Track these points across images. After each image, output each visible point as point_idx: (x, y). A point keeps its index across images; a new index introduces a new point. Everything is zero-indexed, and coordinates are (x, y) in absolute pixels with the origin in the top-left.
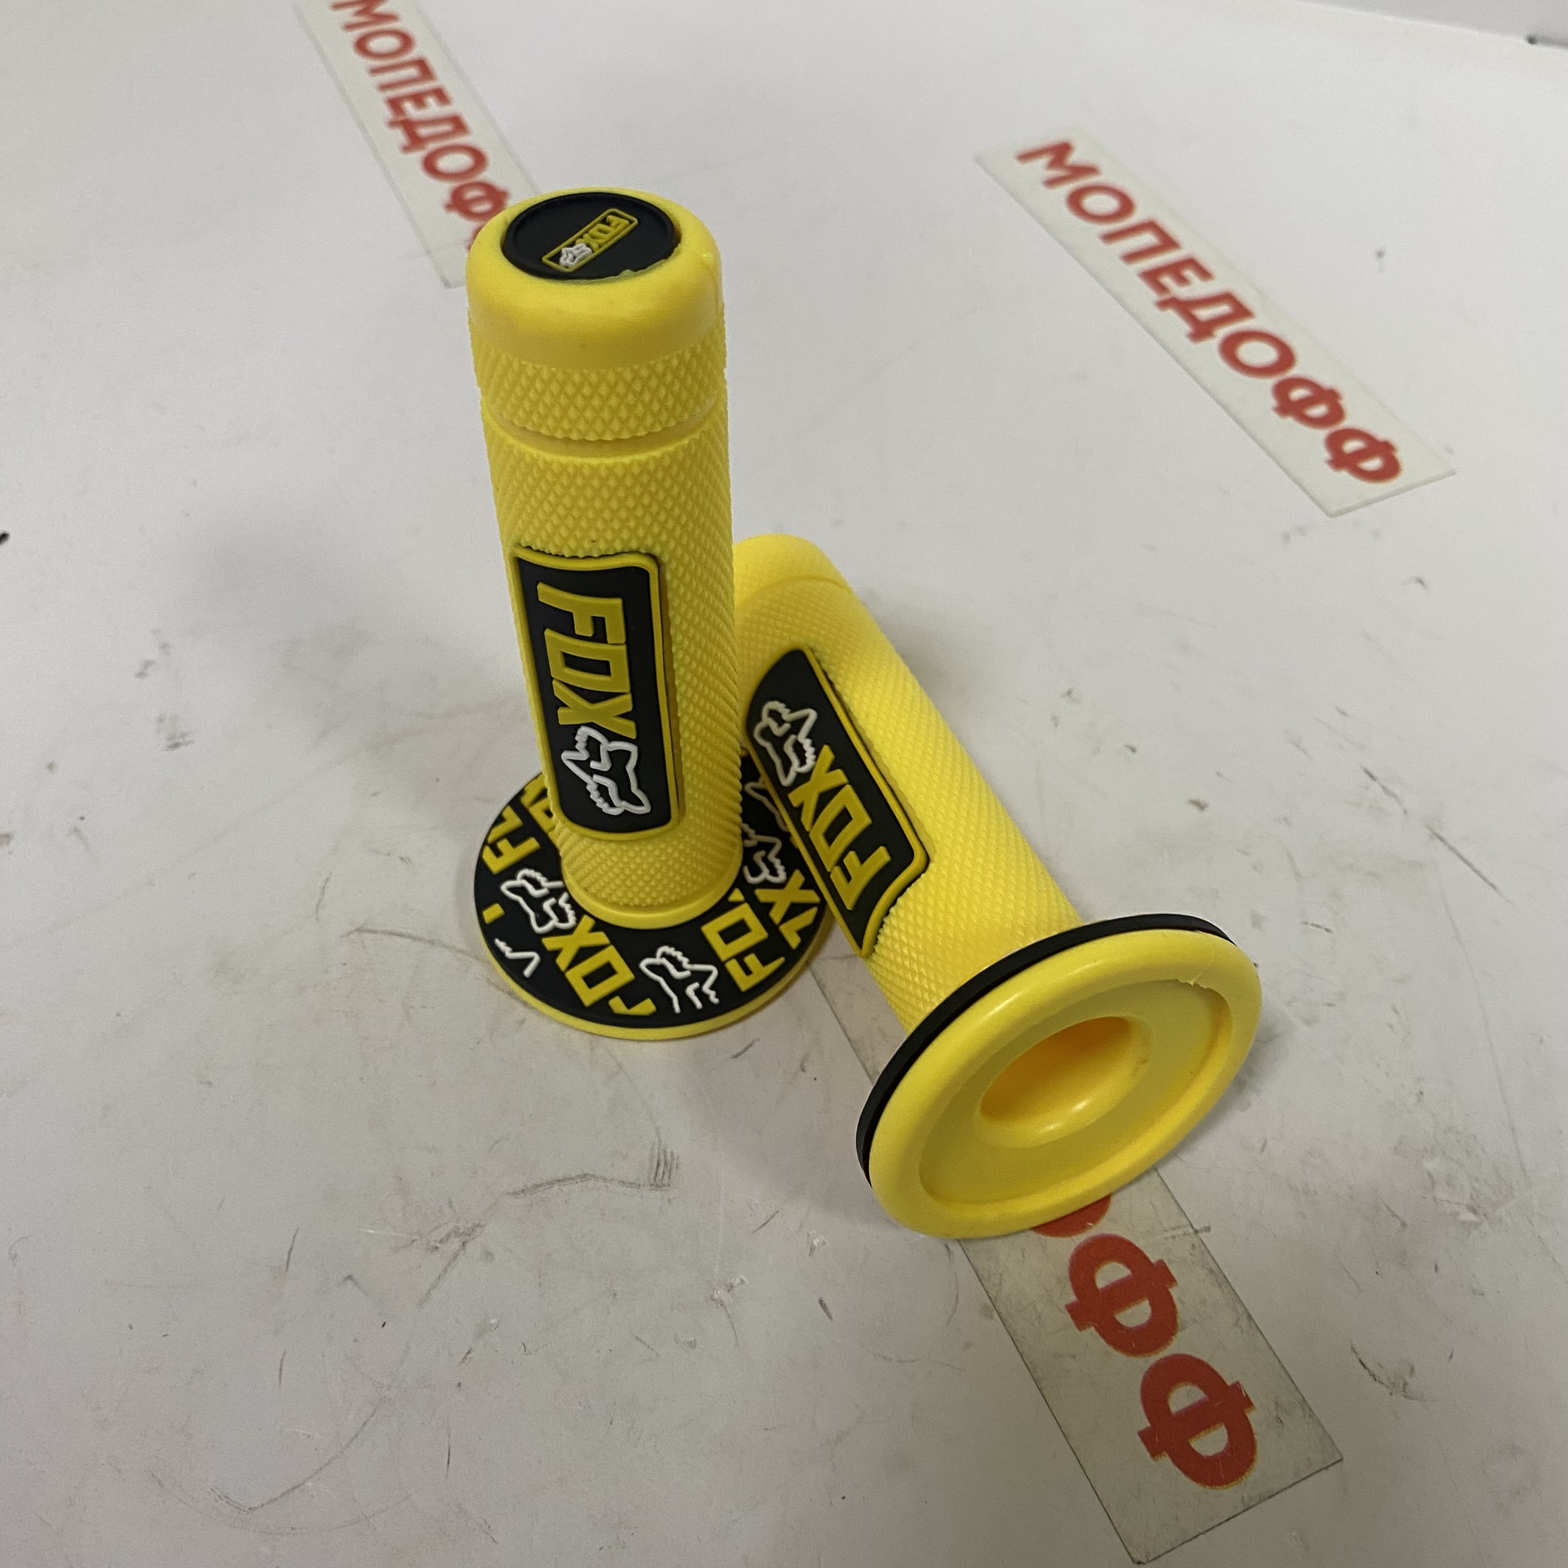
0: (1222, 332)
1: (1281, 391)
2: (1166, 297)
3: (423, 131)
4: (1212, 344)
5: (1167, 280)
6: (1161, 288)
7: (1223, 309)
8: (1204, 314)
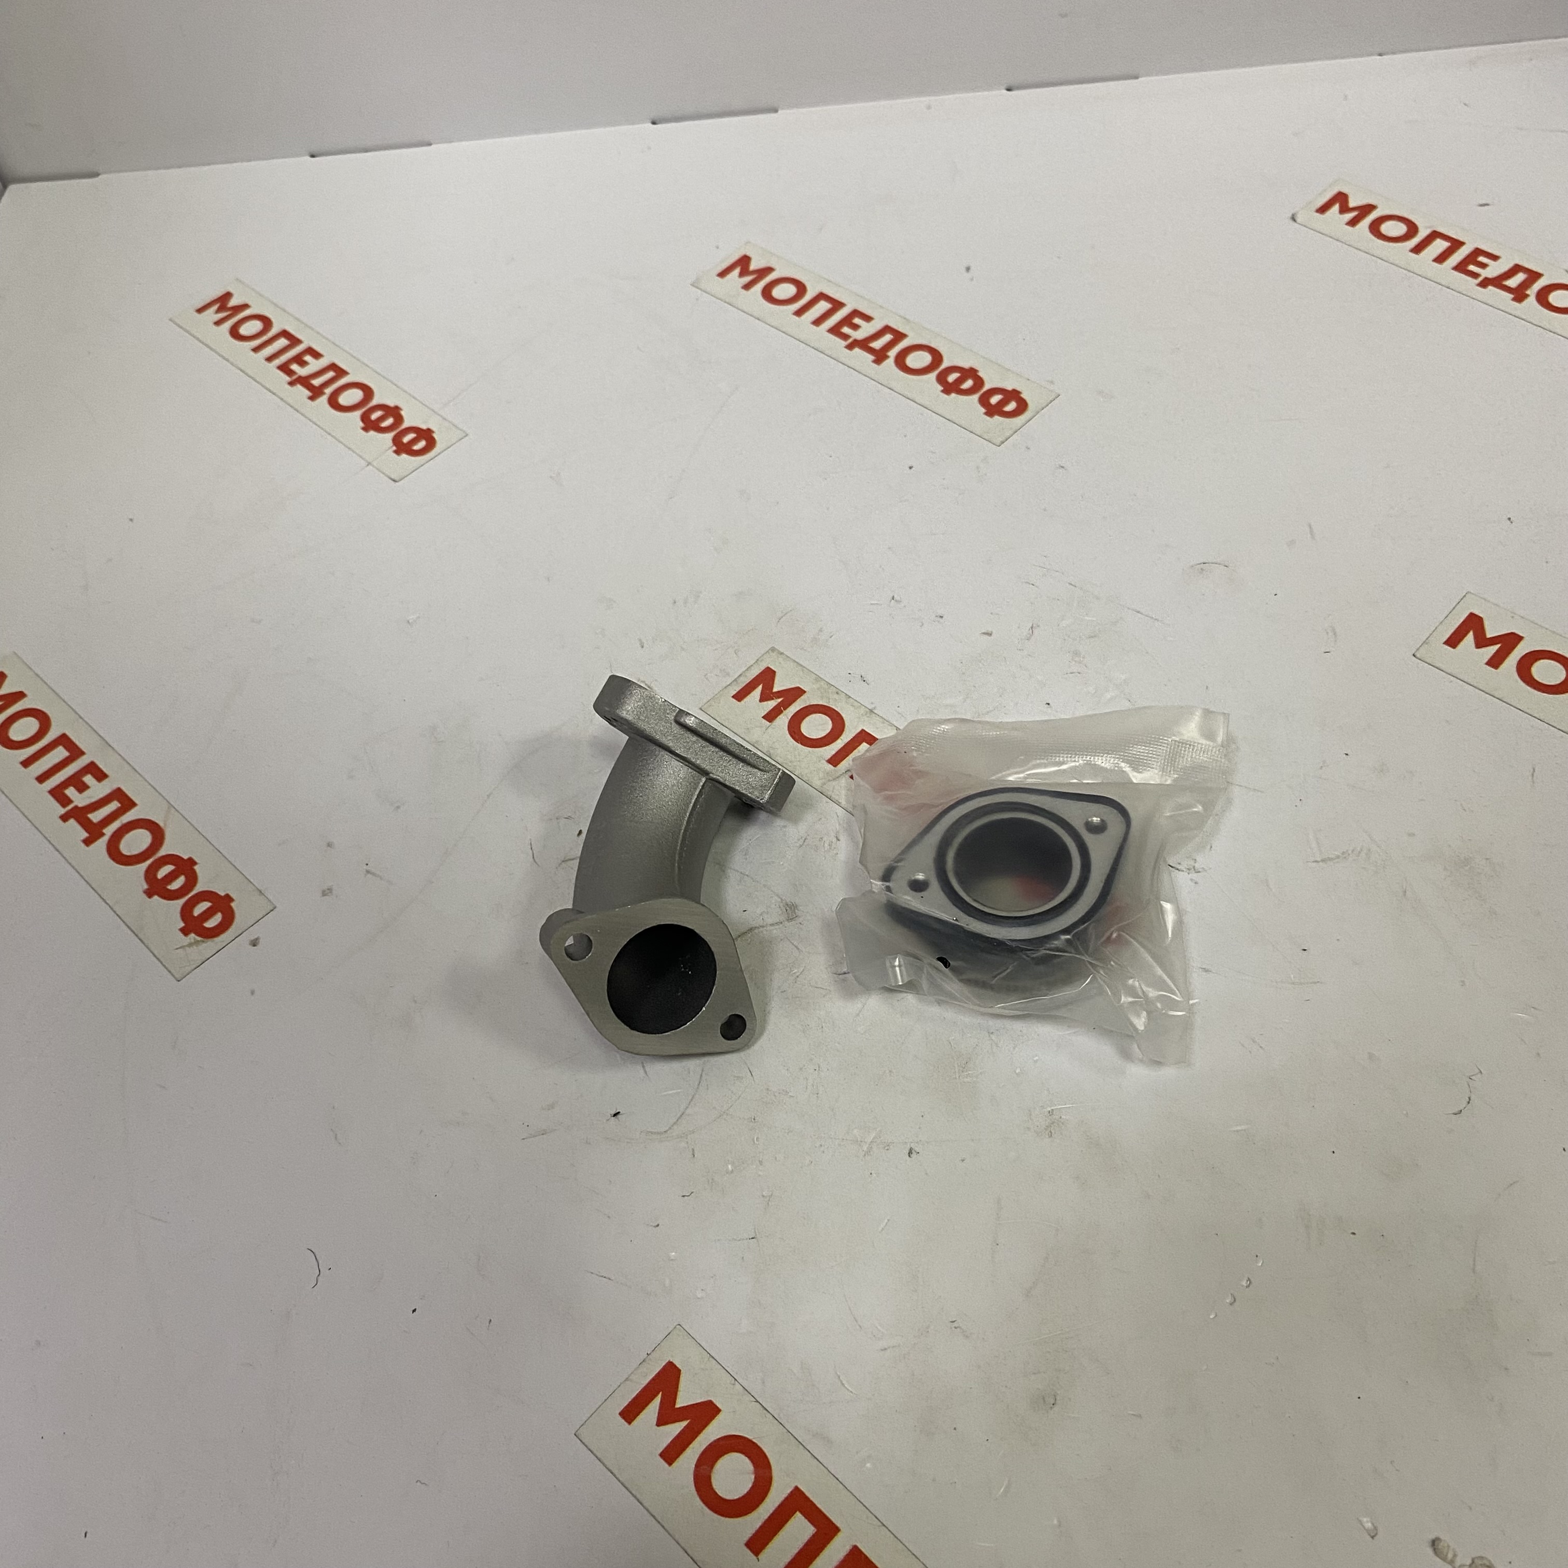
0: (893, 353)
1: (941, 379)
2: (850, 340)
3: (316, 382)
4: (890, 362)
5: (846, 330)
6: (845, 337)
7: (888, 337)
8: (877, 344)
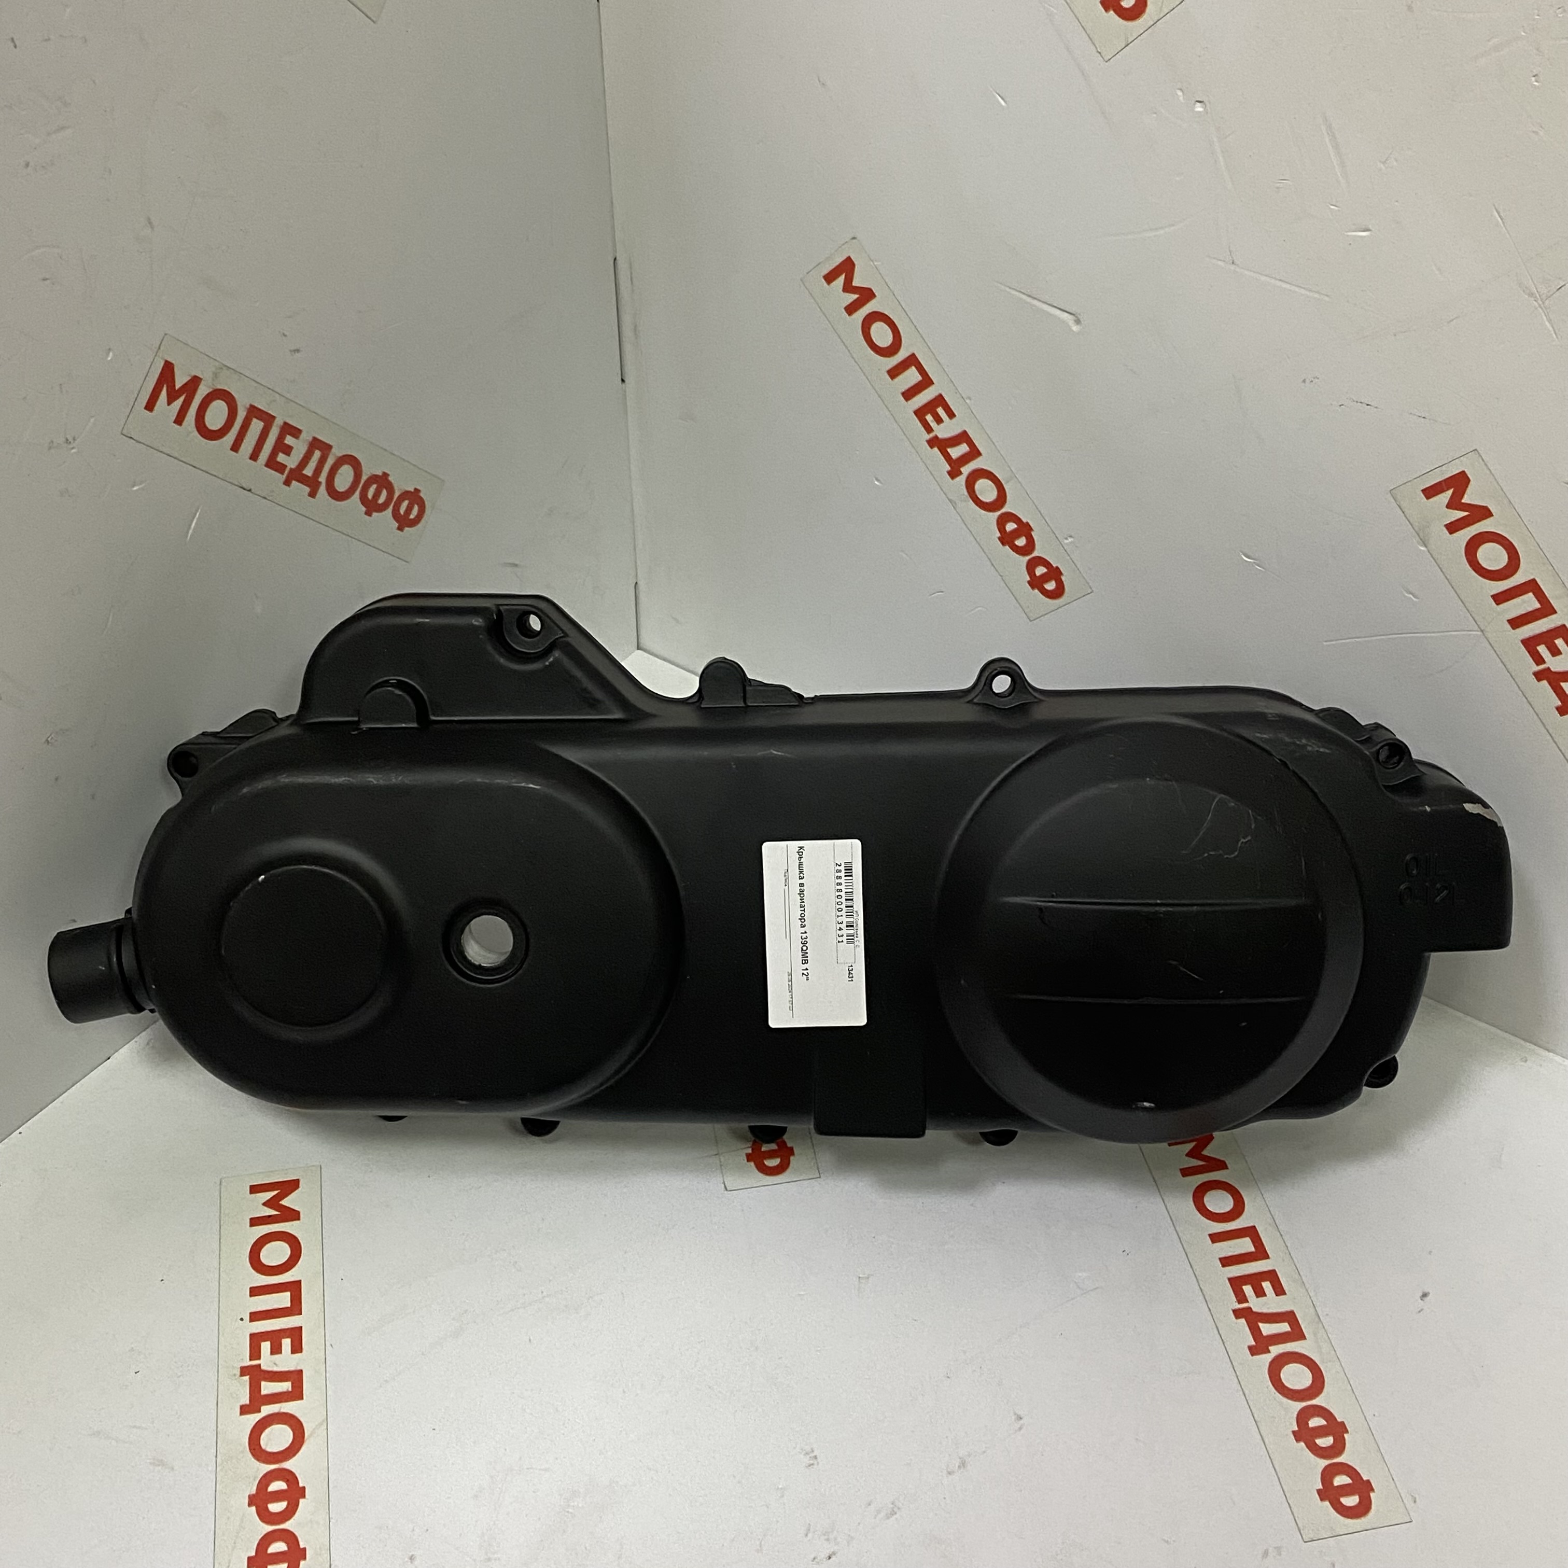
0: (1276, 1350)
1: (1303, 1417)
2: (1244, 1305)
4: (1265, 1359)
5: (1248, 1289)
7: (1284, 1327)
8: (1267, 1329)
